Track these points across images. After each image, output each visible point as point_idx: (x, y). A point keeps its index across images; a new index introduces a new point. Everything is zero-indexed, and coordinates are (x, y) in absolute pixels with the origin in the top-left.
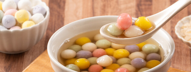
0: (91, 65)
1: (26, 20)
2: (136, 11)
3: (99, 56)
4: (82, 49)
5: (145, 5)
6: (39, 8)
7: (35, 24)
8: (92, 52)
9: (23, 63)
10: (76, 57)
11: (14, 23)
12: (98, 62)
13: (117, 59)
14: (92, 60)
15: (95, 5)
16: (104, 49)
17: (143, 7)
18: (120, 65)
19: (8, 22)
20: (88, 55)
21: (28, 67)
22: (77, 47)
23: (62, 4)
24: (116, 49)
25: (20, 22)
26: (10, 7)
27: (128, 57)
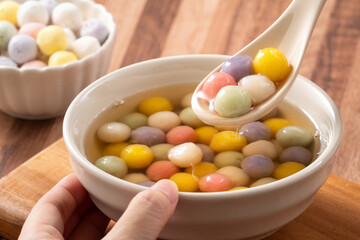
0: (155, 160)
1: (59, 49)
2: (322, 47)
3: (177, 143)
4: (146, 124)
5: (345, 35)
6: (93, 24)
7: (79, 58)
8: (166, 131)
9: (44, 141)
10: (129, 141)
11: (33, 53)
12: (170, 156)
13: (216, 153)
14: (160, 149)
15: (238, 27)
16: (195, 127)
17: (339, 40)
18: (219, 168)
19: (19, 50)
20: (155, 137)
21: (42, 152)
22: (138, 118)
23: (167, 19)
24: (220, 131)
25: (46, 51)
26: (32, 17)
27: (240, 150)
